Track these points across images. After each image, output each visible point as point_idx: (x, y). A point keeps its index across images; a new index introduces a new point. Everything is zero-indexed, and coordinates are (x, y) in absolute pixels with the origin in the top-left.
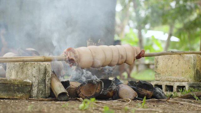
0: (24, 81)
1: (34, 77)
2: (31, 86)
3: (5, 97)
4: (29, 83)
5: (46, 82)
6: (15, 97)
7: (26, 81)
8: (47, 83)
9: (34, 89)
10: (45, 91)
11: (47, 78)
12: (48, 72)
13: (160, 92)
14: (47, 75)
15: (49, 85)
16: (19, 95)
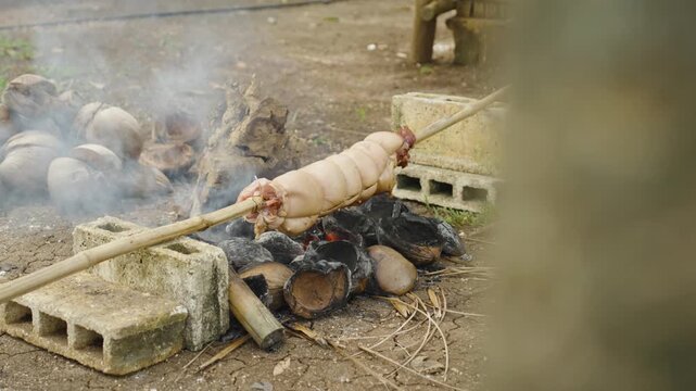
0: (172, 314)
1: (194, 298)
2: (187, 320)
3: (136, 368)
4: (182, 315)
5: (220, 301)
6: (156, 361)
7: (175, 312)
8: (222, 301)
9: (194, 326)
10: (218, 320)
11: (221, 290)
12: (221, 275)
13: (449, 235)
14: (219, 284)
15: (227, 305)
16: (164, 353)
